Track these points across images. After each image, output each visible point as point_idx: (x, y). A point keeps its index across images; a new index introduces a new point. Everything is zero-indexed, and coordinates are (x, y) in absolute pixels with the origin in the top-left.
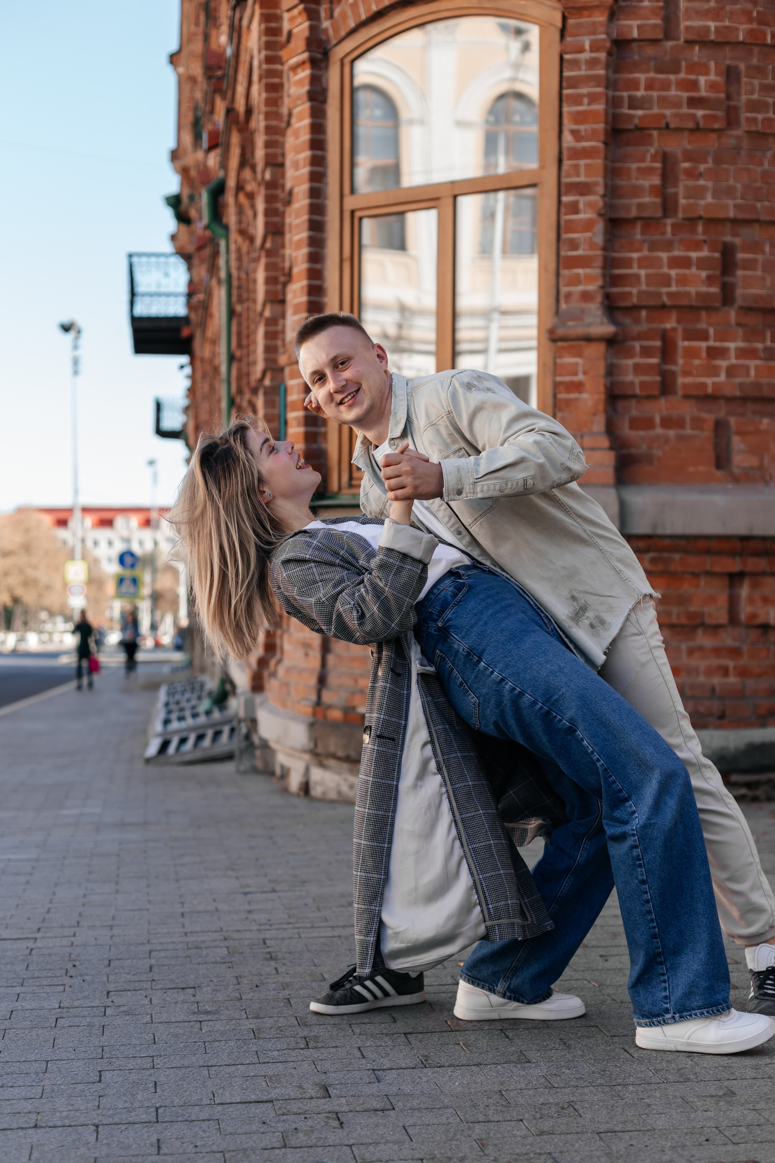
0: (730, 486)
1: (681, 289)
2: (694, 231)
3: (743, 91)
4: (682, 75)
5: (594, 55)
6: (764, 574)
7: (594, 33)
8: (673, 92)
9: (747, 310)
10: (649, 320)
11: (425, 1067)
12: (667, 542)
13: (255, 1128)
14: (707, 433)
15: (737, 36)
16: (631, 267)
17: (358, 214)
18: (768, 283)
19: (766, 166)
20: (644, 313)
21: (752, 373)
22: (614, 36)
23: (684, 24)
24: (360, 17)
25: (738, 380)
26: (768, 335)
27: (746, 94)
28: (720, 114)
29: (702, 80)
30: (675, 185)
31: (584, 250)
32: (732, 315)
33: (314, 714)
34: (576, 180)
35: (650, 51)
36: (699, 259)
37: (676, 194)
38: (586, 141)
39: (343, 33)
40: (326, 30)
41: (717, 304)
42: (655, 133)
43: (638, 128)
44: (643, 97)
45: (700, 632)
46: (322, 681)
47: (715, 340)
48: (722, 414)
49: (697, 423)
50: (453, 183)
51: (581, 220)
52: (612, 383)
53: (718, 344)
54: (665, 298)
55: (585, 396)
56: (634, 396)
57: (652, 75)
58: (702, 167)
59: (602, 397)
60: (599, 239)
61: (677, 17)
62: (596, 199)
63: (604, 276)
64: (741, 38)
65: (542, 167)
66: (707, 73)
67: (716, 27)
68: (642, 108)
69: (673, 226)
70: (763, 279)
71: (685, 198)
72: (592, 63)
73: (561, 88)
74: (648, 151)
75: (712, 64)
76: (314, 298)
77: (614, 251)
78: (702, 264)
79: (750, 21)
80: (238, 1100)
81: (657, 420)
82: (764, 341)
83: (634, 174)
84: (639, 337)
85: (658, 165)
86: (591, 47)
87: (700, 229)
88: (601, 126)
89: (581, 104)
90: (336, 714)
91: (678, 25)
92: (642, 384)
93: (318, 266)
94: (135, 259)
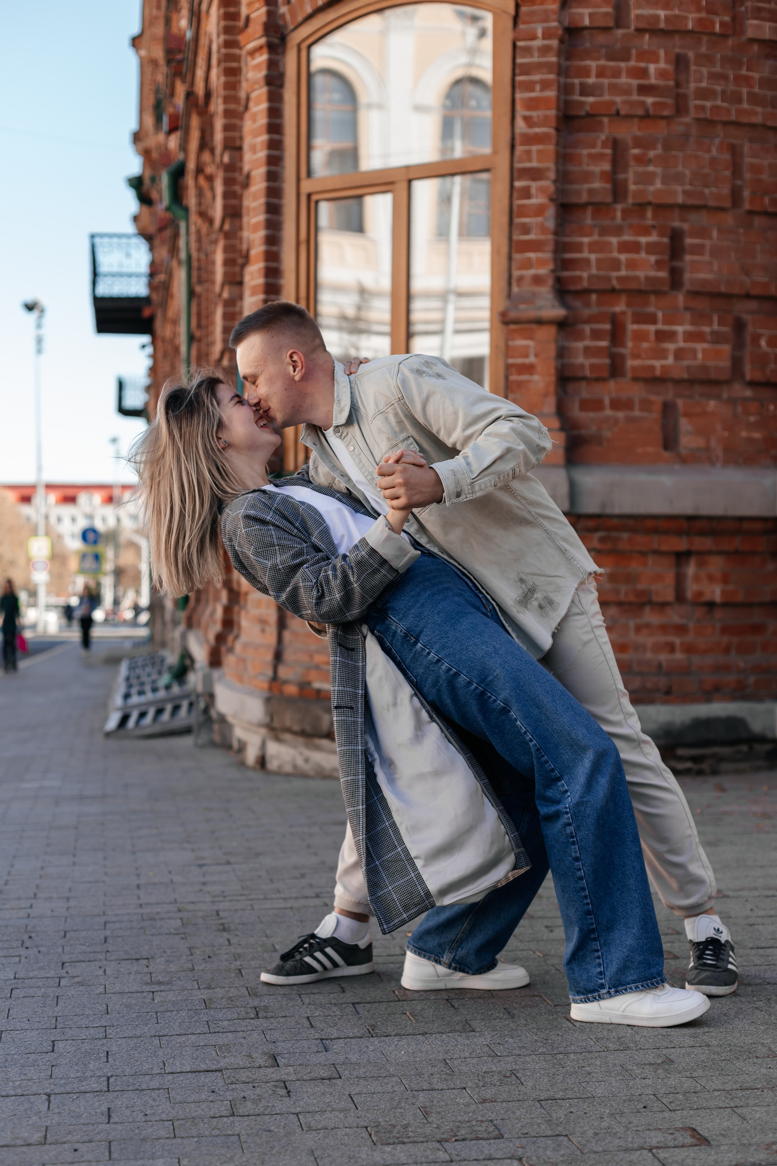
0: (677, 467)
1: (631, 273)
2: (643, 216)
3: (692, 78)
4: (633, 63)
5: (546, 42)
6: (710, 553)
7: (546, 20)
8: (624, 80)
9: (694, 294)
10: (599, 303)
11: (372, 1036)
12: (615, 521)
13: (204, 1097)
14: (655, 415)
15: (686, 25)
16: (581, 251)
17: (314, 198)
18: (715, 267)
19: (714, 152)
20: (594, 297)
21: (700, 356)
22: (566, 24)
23: (634, 12)
24: (317, 3)
25: (686, 363)
26: (715, 318)
27: (695, 82)
28: (669, 101)
29: (652, 67)
30: (625, 170)
31: (536, 234)
32: (680, 299)
33: (270, 689)
34: (528, 165)
35: (601, 39)
36: (648, 244)
37: (626, 180)
38: (538, 127)
39: (300, 19)
40: (283, 16)
41: (666, 288)
42: (606, 120)
43: (589, 115)
44: (594, 84)
45: (647, 610)
46: (278, 656)
47: (664, 324)
48: (670, 396)
49: (646, 405)
50: (408, 168)
51: (533, 205)
52: (563, 366)
53: (666, 328)
54: (615, 283)
55: (536, 378)
56: (584, 378)
57: (603, 62)
58: (652, 154)
59: (553, 379)
60: (551, 224)
61: (628, 6)
62: (548, 184)
63: (555, 260)
64: (690, 26)
65: (495, 152)
66: (657, 61)
67: (666, 16)
68: (592, 95)
69: (624, 212)
70: (710, 264)
71: (635, 183)
72: (544, 50)
73: (514, 75)
74: (598, 137)
75: (662, 53)
76: (271, 280)
77: (565, 236)
78: (651, 248)
79: (699, 9)
80: (188, 1070)
81: (607, 401)
82: (710, 324)
83: (585, 160)
84: (590, 320)
85: (608, 151)
86: (543, 34)
87: (649, 214)
88: (552, 113)
89: (533, 90)
90: (291, 690)
91: (628, 13)
92: (592, 367)
93: (274, 249)
94: (97, 240)
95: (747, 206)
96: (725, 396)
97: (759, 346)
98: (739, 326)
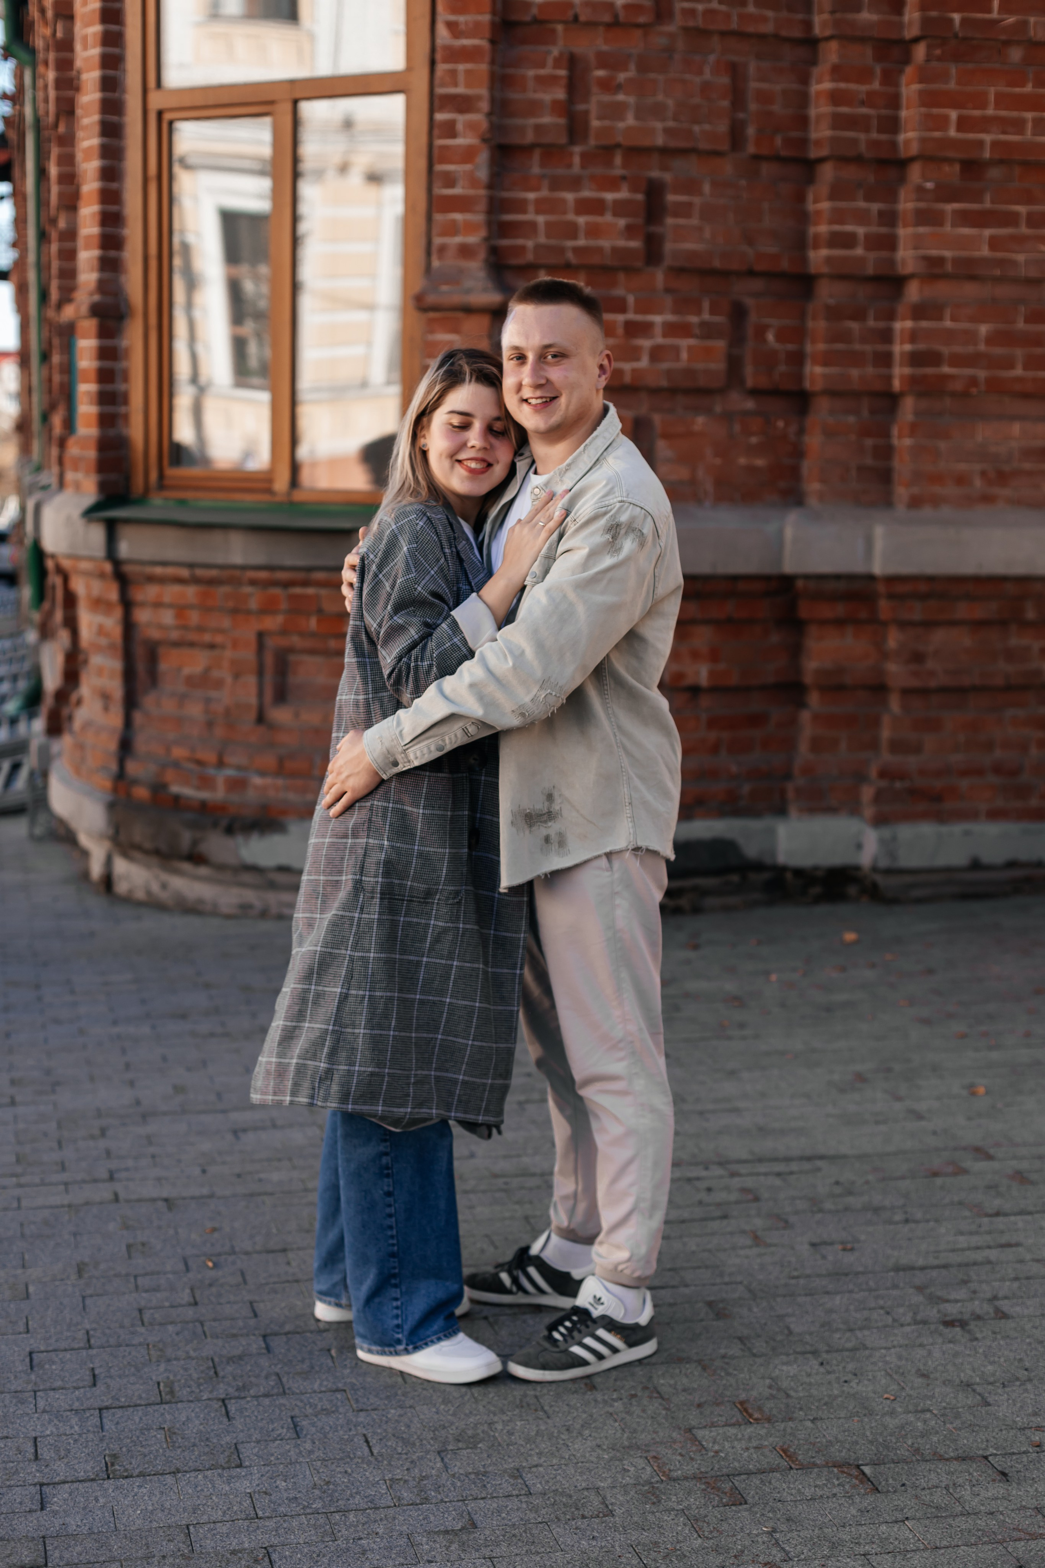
1: (592, 243)
2: (609, 163)
9: (678, 271)
16: (524, 212)
17: (167, 116)
18: (707, 234)
19: (707, 75)
21: (684, 355)
25: (665, 366)
26: (706, 305)
28: (647, 2)
30: (586, 99)
31: (463, 188)
32: (659, 277)
33: (115, 790)
34: (452, 90)
36: (616, 202)
37: (586, 113)
38: (466, 38)
41: (638, 264)
42: (560, 28)
43: (536, 21)
46: (126, 746)
47: (636, 312)
48: (643, 410)
50: (293, 82)
51: (459, 146)
53: (639, 318)
54: (571, 255)
58: (622, 77)
60: (483, 174)
62: (478, 118)
63: (489, 224)
65: (409, 68)
69: (583, 155)
70: (701, 229)
71: (600, 118)
74: (549, 52)
76: (110, 230)
77: (503, 190)
78: (620, 208)
82: (699, 312)
83: (530, 84)
85: (563, 73)
87: (618, 160)
88: (486, 18)
90: (141, 793)
93: (114, 186)
95: (751, 149)
96: (718, 409)
97: (764, 341)
98: (738, 313)
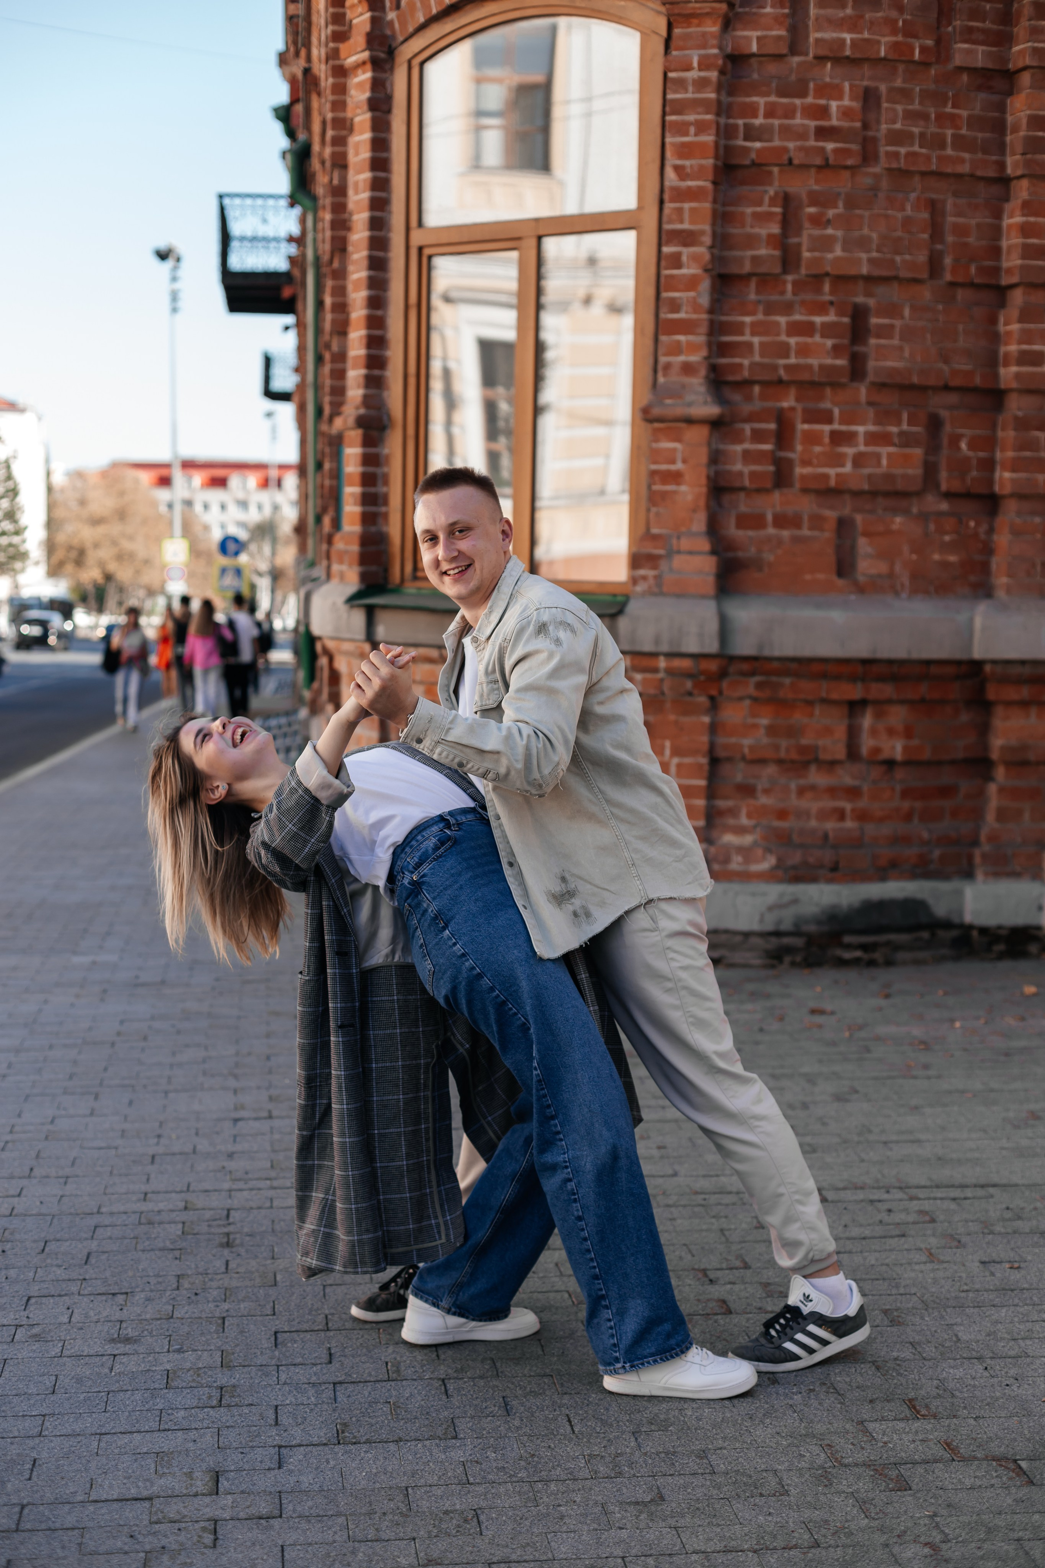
0: (853, 597)
1: (802, 361)
2: (819, 290)
3: (883, 119)
4: (810, 100)
5: (703, 74)
6: (890, 701)
7: (704, 46)
8: (798, 121)
9: (880, 386)
10: (763, 397)
12: (776, 664)
13: (119, 1544)
14: (828, 534)
15: (879, 51)
16: (742, 334)
17: (427, 252)
18: (907, 354)
19: (909, 211)
20: (757, 389)
21: (884, 462)
22: (729, 50)
23: (814, 36)
24: (431, 11)
25: (866, 471)
26: (905, 416)
27: (886, 123)
28: (854, 147)
29: (834, 105)
30: (798, 233)
31: (687, 312)
32: (863, 391)
34: (679, 226)
35: (772, 68)
36: (823, 325)
37: (799, 245)
38: (691, 180)
39: (411, 29)
40: (391, 23)
41: (844, 380)
42: (776, 170)
43: (754, 164)
44: (761, 125)
45: (813, 768)
47: (840, 424)
48: (847, 511)
49: (817, 522)
50: (537, 220)
51: (684, 275)
52: (717, 473)
53: (844, 428)
54: (782, 372)
55: (683, 488)
56: (743, 489)
57: (773, 99)
58: (831, 213)
59: (704, 490)
60: (705, 301)
61: (807, 26)
62: (702, 250)
63: (710, 344)
64: (883, 54)
65: (640, 207)
66: (840, 97)
67: (852, 40)
68: (760, 140)
69: (795, 283)
70: (901, 349)
71: (810, 250)
72: (701, 84)
73: (664, 114)
74: (766, 192)
75: (847, 85)
76: (374, 352)
77: (723, 314)
78: (828, 330)
79: (894, 32)
81: (769, 517)
82: (899, 423)
83: (749, 220)
84: (751, 418)
85: (778, 210)
86: (700, 64)
87: (827, 287)
88: (710, 162)
89: (686, 134)
91: (807, 37)
92: (752, 474)
93: (379, 313)
94: (227, 201)
95: (948, 277)
96: (915, 510)
97: (959, 449)
98: (934, 424)
